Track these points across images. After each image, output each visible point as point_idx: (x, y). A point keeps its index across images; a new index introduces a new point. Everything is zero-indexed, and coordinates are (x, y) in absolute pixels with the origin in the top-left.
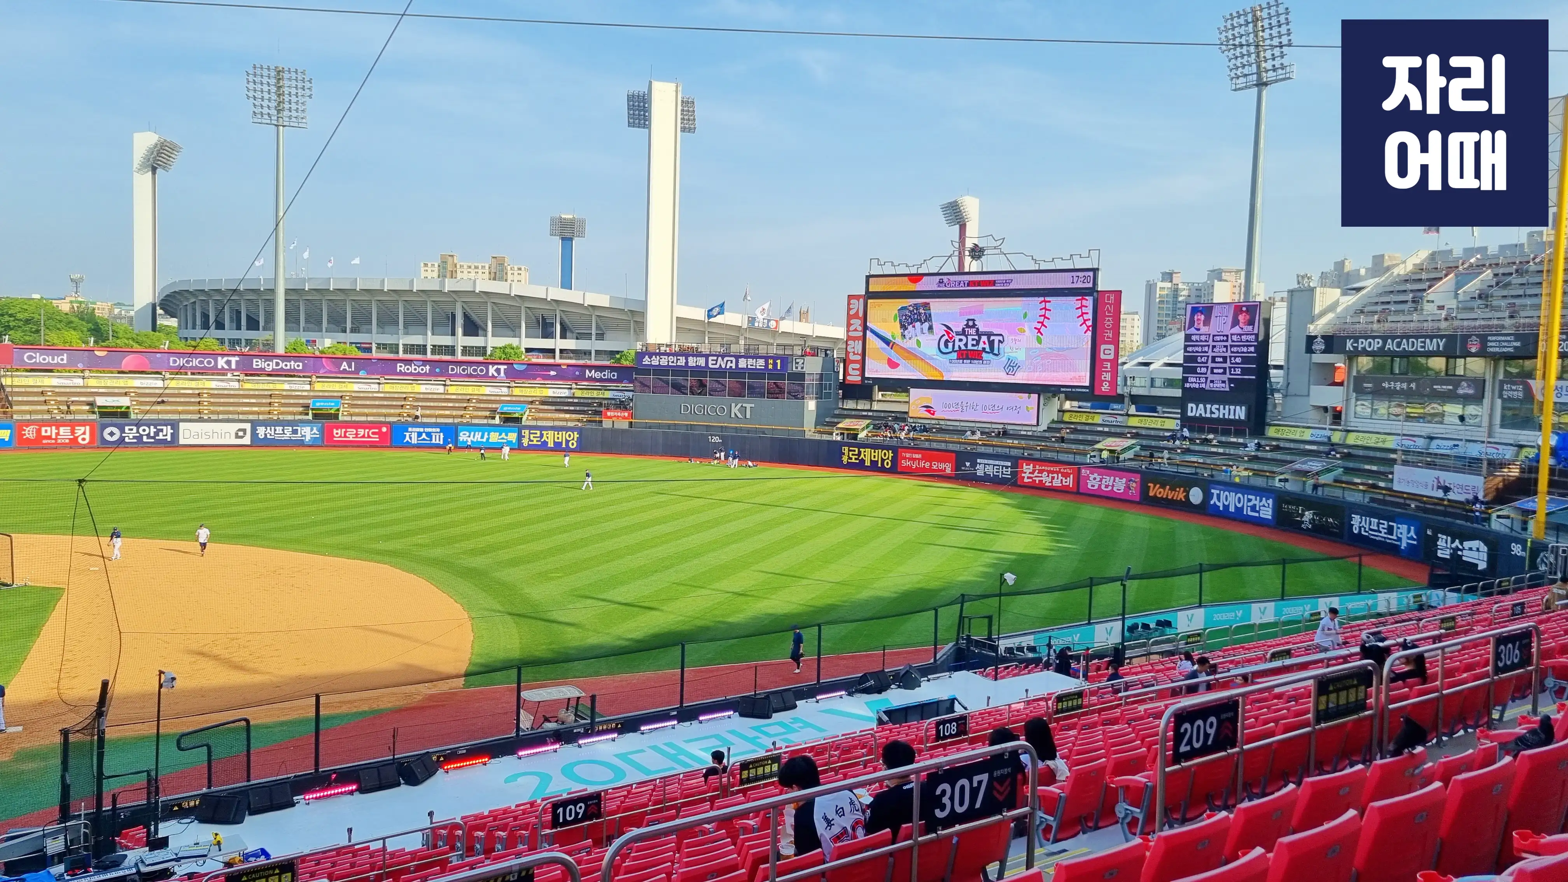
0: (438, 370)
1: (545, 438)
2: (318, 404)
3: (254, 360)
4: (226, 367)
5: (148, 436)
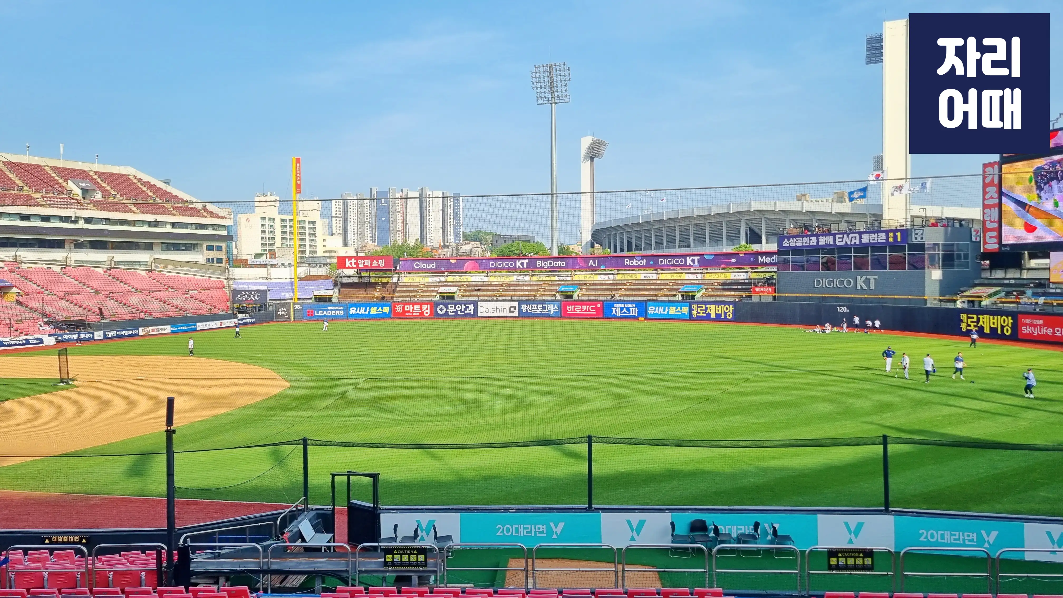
0: (652, 263)
1: (708, 311)
2: (562, 289)
3: (537, 262)
4: (521, 267)
5: (461, 311)
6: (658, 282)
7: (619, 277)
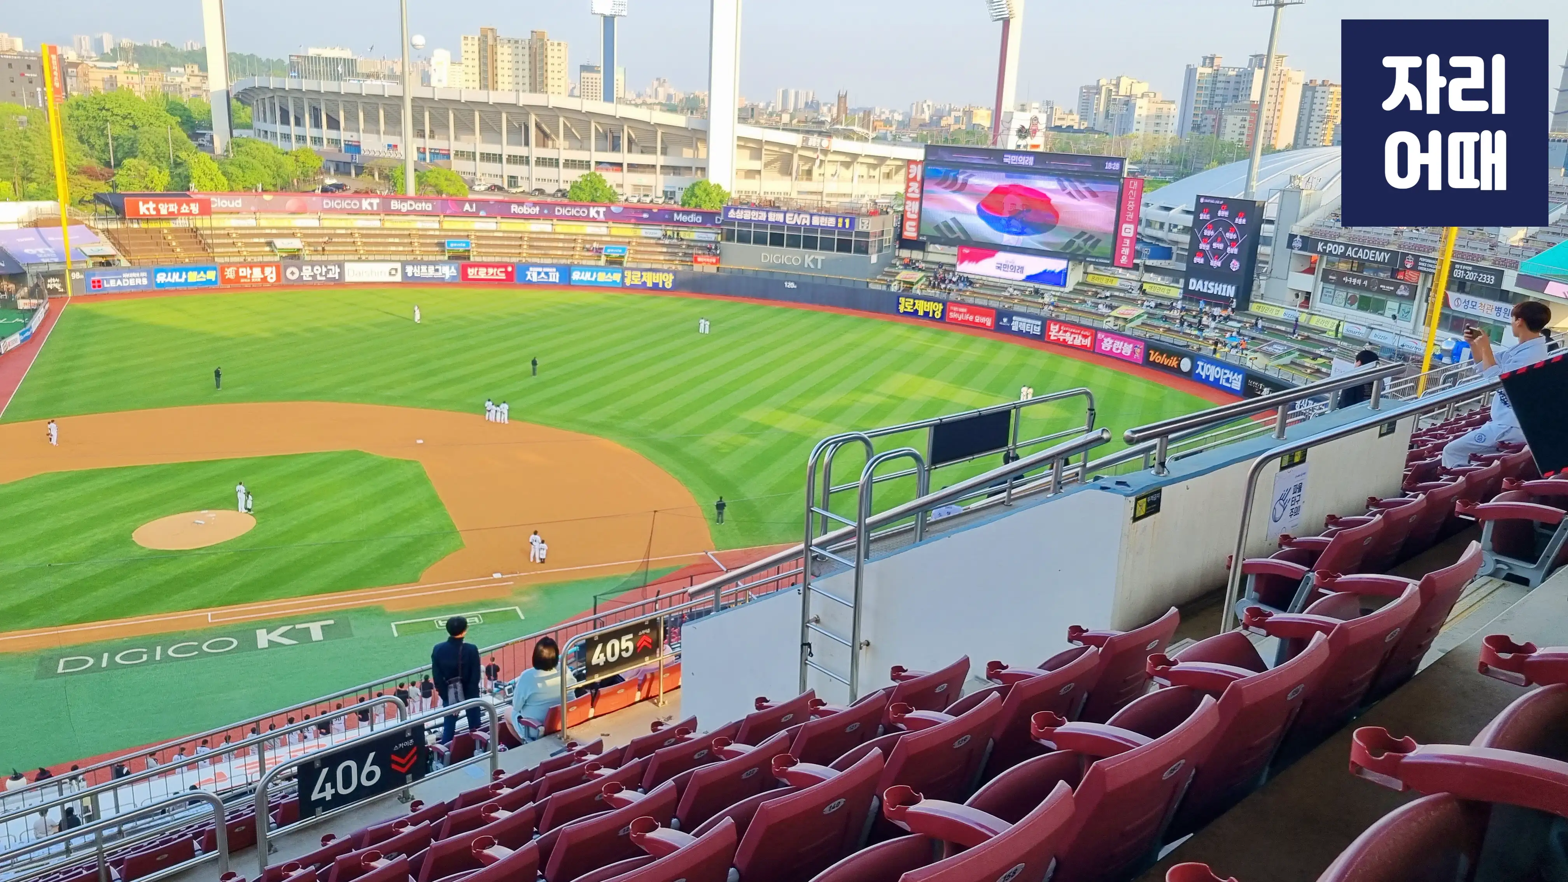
0: (546, 212)
1: (644, 279)
2: (451, 245)
3: (392, 202)
4: (369, 208)
5: (321, 274)
6: (561, 236)
7: (503, 227)
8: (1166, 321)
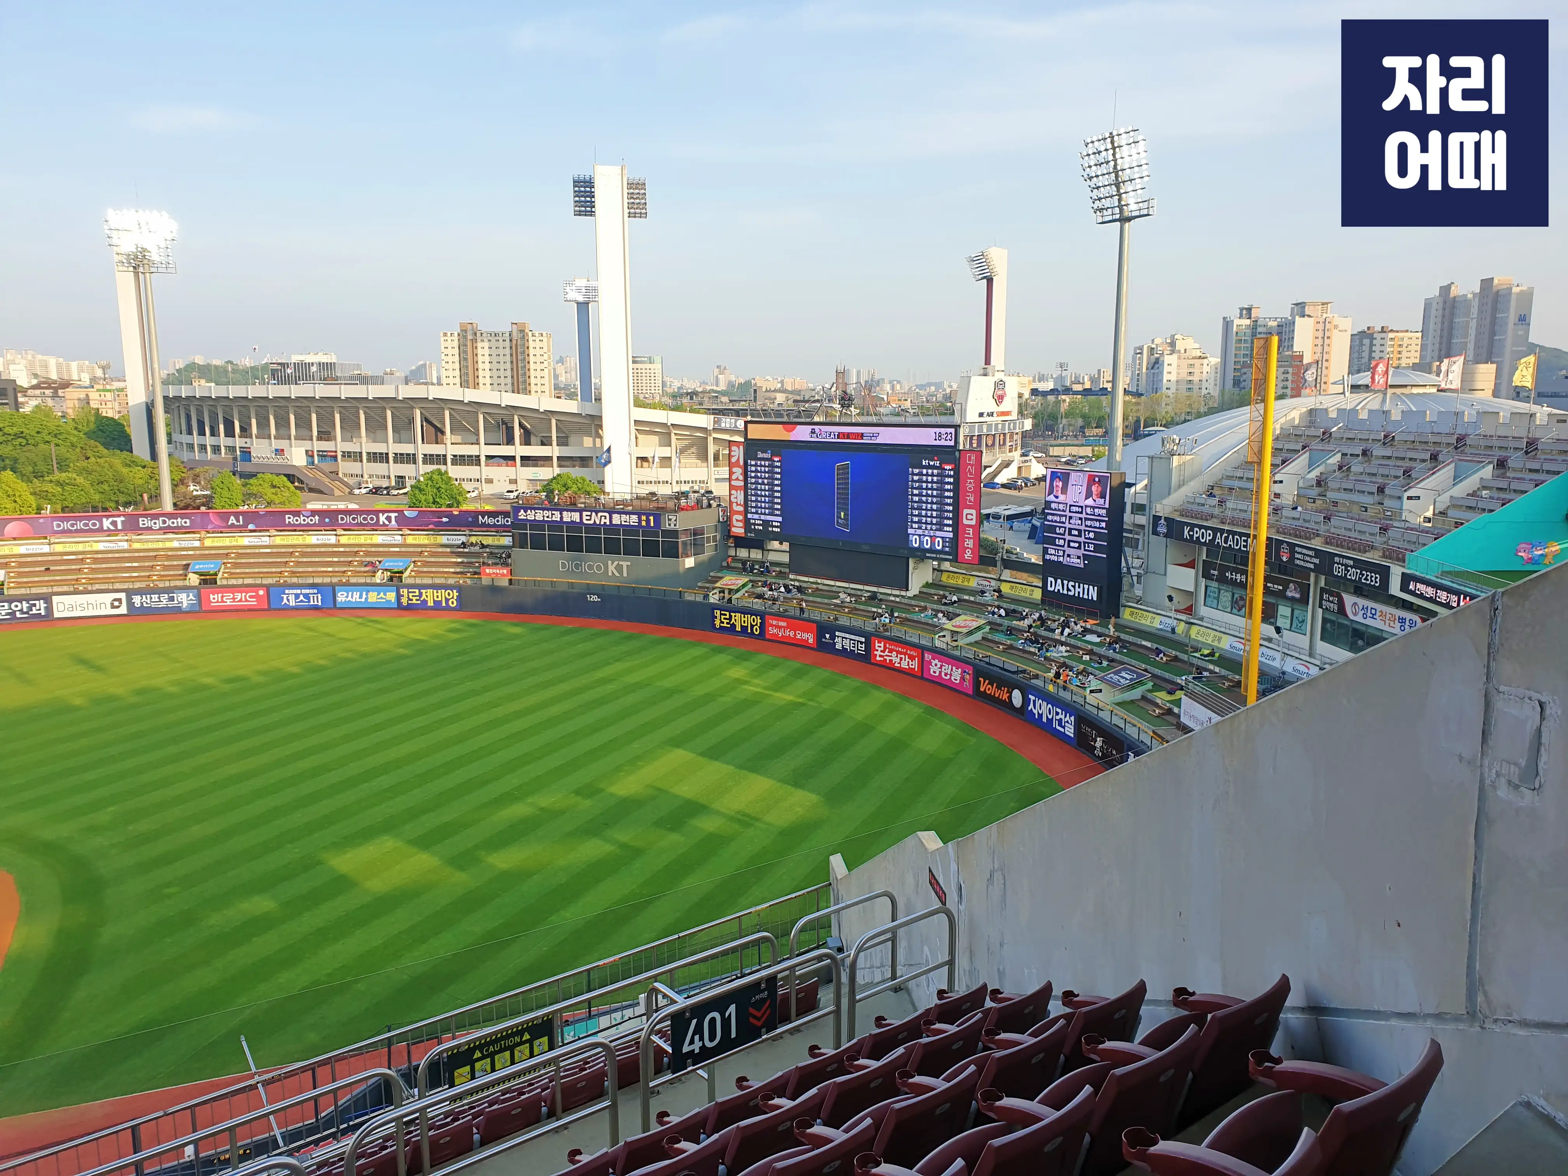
0: (327, 520)
1: (424, 596)
2: (197, 567)
3: (140, 520)
5: (21, 611)
6: (342, 549)
7: (278, 541)
8: (1011, 634)
